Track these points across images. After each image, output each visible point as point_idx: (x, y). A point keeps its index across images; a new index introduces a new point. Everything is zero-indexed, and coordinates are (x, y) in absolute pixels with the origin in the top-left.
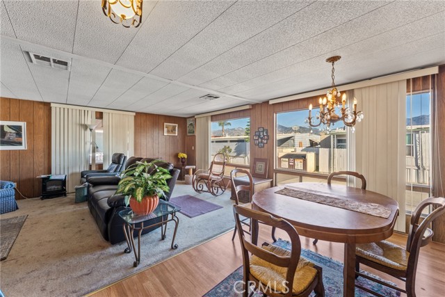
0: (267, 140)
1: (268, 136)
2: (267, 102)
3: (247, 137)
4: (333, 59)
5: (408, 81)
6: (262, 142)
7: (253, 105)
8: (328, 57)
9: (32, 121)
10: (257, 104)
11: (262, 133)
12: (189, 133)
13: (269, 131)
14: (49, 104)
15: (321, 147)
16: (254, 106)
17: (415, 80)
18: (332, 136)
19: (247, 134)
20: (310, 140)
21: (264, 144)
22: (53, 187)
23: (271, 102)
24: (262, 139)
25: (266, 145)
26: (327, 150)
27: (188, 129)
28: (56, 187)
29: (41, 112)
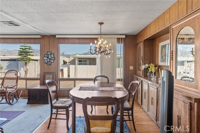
0: (54, 60)
1: (54, 57)
2: (54, 36)
3: (20, 57)
4: (101, 24)
5: (117, 38)
6: (50, 62)
8: (99, 22)
10: (46, 36)
11: (50, 56)
13: (55, 54)
15: (70, 64)
16: (43, 37)
17: (119, 39)
18: (76, 58)
19: (20, 55)
20: (63, 61)
21: (51, 62)
23: (57, 36)
24: (50, 59)
25: (53, 64)
26: (74, 66)
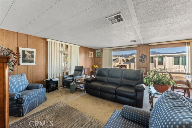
1: (146, 58)
2: (148, 44)
6: (143, 60)
7: (138, 45)
9: (38, 49)
10: (141, 45)
11: (143, 57)
12: (97, 56)
13: (147, 56)
14: (46, 39)
22: (53, 85)
23: (150, 45)
27: (97, 54)
28: (54, 85)
29: (42, 44)
